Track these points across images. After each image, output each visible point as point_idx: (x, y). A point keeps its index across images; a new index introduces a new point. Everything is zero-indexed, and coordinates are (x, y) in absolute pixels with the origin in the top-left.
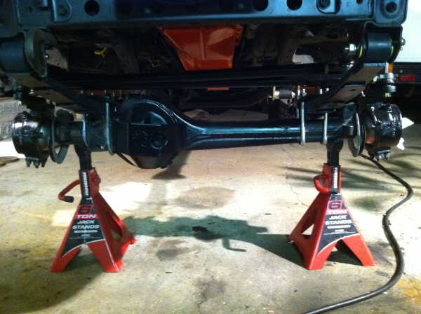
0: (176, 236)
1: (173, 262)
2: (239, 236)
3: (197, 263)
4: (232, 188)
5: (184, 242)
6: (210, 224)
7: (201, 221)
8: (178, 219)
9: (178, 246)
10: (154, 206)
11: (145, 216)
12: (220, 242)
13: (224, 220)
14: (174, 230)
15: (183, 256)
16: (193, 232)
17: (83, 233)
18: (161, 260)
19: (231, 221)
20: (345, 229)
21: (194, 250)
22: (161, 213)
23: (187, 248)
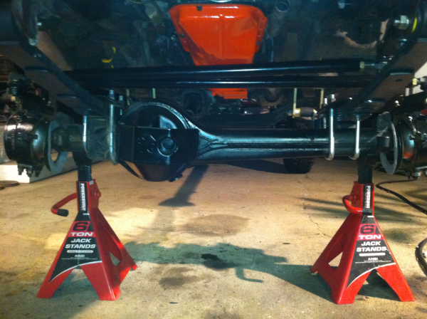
0: (183, 263)
1: (178, 291)
2: (254, 265)
3: (206, 294)
4: (245, 217)
5: (192, 270)
6: (221, 252)
7: (211, 248)
8: (186, 246)
9: (185, 274)
10: (159, 232)
11: (149, 242)
12: (232, 271)
13: (237, 249)
14: (181, 257)
15: (191, 285)
16: (202, 260)
17: (77, 254)
18: (165, 289)
19: (245, 249)
20: (380, 258)
21: (203, 279)
22: (167, 239)
23: (195, 277)
